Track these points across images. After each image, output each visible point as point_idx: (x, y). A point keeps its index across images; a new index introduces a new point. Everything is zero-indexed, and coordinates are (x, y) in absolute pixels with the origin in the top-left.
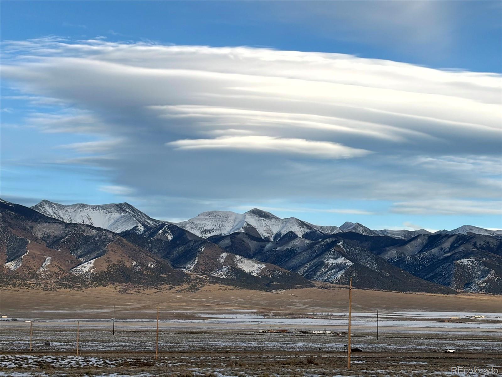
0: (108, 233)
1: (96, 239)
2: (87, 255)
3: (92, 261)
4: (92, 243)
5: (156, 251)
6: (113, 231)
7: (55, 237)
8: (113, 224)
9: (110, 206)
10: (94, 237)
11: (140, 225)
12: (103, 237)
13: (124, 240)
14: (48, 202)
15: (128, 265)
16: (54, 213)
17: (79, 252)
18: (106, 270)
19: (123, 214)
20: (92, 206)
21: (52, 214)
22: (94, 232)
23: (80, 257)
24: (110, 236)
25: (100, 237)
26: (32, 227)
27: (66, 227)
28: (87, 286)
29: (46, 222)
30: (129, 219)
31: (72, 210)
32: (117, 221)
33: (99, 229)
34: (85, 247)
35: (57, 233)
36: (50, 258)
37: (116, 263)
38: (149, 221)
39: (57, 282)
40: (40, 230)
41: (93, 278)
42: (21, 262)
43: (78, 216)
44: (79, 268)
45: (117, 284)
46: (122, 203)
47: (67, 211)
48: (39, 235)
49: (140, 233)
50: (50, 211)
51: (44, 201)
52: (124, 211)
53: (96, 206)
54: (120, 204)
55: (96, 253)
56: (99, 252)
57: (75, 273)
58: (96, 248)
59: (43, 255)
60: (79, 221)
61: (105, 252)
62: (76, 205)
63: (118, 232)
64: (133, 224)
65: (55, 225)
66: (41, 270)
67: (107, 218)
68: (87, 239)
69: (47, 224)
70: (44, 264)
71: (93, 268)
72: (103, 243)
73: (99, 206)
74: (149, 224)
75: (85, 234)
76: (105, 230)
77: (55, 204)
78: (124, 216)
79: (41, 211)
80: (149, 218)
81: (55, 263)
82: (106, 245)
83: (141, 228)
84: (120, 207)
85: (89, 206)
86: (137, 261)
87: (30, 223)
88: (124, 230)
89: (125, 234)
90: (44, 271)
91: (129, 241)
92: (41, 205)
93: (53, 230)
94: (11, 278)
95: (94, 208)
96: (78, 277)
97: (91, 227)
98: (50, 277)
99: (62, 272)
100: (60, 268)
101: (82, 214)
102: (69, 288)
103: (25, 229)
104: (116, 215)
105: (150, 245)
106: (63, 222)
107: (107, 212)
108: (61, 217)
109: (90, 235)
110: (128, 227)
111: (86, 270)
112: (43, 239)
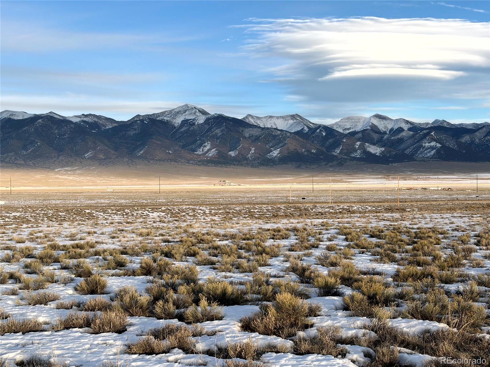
0: (287, 133)
1: (280, 136)
2: (275, 146)
3: (279, 150)
4: (278, 139)
5: (316, 142)
6: (290, 131)
7: (256, 136)
8: (290, 127)
9: (287, 116)
10: (279, 135)
11: (305, 127)
12: (284, 135)
13: (297, 137)
14: (251, 115)
15: (300, 151)
16: (255, 122)
17: (271, 144)
18: (287, 155)
19: (295, 121)
20: (276, 117)
21: (253, 122)
22: (279, 132)
23: (271, 147)
24: (289, 134)
25: (282, 135)
26: (242, 131)
27: (262, 130)
28: (276, 165)
29: (250, 127)
30: (299, 123)
31: (265, 120)
32: (292, 125)
33: (281, 130)
34: (274, 141)
35: (257, 134)
36: (254, 149)
37: (293, 150)
38: (311, 125)
39: (258, 163)
40: (247, 133)
41: (280, 160)
42: (237, 151)
43: (268, 123)
44: (271, 154)
45: (294, 163)
46: (294, 114)
47: (262, 120)
48: (247, 135)
49: (305, 132)
50: (252, 121)
51: (248, 115)
52: (295, 119)
53: (279, 117)
54: (293, 115)
55: (281, 145)
56: (282, 144)
57: (269, 157)
58: (281, 142)
59: (250, 147)
60: (269, 126)
61: (285, 144)
62: (267, 116)
63: (293, 131)
64: (301, 127)
65: (256, 129)
66: (249, 155)
67: (286, 123)
68: (275, 137)
69: (251, 128)
70: (250, 152)
71: (279, 153)
72: (285, 139)
73: (280, 117)
74: (311, 126)
75: (273, 133)
76: (285, 131)
77: (255, 116)
78: (296, 122)
79: (247, 121)
80: (311, 123)
81: (257, 151)
82: (286, 140)
83: (306, 129)
84: (293, 117)
85: (275, 117)
86: (305, 149)
87: (241, 129)
88: (296, 131)
89: (297, 133)
90: (251, 156)
91: (300, 137)
92: (247, 117)
93: (255, 132)
94: (233, 161)
95: (278, 118)
96: (271, 159)
97: (276, 129)
98: (254, 159)
99: (261, 157)
100: (259, 154)
101: (271, 122)
102: (266, 166)
103: (239, 132)
104: (291, 122)
105: (312, 139)
106: (260, 127)
107: (286, 120)
108: (258, 124)
109: (276, 134)
110: (299, 128)
111: (275, 155)
112: (249, 137)
